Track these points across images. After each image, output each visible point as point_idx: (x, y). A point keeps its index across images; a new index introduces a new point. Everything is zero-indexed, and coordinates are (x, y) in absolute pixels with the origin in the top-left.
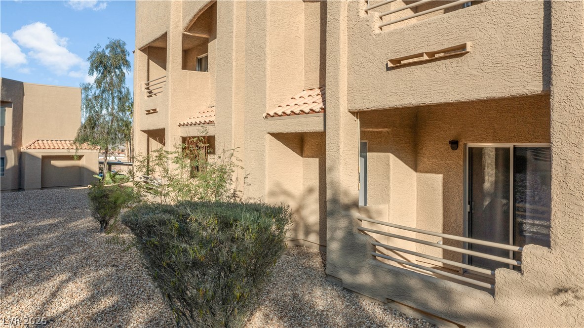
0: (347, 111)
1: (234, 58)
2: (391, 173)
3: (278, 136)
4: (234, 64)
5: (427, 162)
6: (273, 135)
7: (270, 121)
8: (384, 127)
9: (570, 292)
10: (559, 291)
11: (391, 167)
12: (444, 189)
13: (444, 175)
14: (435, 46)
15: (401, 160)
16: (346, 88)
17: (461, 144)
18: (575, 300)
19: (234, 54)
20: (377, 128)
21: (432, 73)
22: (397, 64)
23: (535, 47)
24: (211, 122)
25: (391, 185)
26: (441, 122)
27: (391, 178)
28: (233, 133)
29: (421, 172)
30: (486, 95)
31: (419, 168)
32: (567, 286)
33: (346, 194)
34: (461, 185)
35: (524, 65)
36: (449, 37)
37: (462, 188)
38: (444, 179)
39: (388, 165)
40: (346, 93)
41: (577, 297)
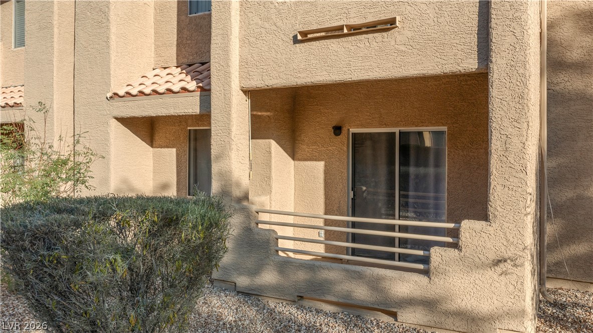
0: (238, 89)
1: (55, 23)
2: (273, 161)
3: (124, 121)
4: (56, 30)
5: (307, 150)
6: (117, 119)
7: (117, 103)
8: (267, 111)
9: (509, 261)
10: (498, 262)
11: (273, 155)
12: (325, 177)
13: (326, 162)
14: (356, 19)
15: (281, 147)
16: (238, 62)
17: (344, 131)
18: (514, 268)
19: (56, 17)
20: (261, 112)
21: (352, 48)
23: (469, 25)
24: (17, 105)
25: (273, 175)
26: (322, 107)
27: (273, 167)
28: (55, 119)
29: (299, 160)
30: (416, 72)
31: (297, 156)
32: (506, 256)
33: (238, 185)
34: (345, 171)
35: (458, 42)
36: (373, 11)
37: (346, 175)
38: (326, 166)
39: (270, 153)
40: (238, 68)
41: (515, 265)
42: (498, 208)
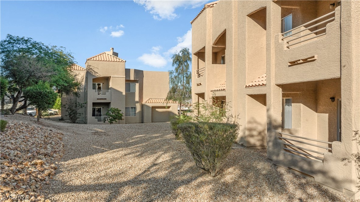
0: (274, 85)
1: (233, 59)
2: (302, 113)
3: (251, 96)
4: (233, 61)
5: (322, 108)
6: (249, 95)
7: (248, 89)
8: (298, 91)
9: (347, 160)
10: (344, 159)
11: (302, 111)
12: (329, 121)
13: (329, 114)
14: (305, 56)
15: (308, 107)
16: (274, 74)
17: (336, 99)
18: (348, 163)
19: (233, 57)
20: (293, 92)
21: (304, 68)
22: (293, 63)
23: (338, 58)
24: (224, 90)
25: (302, 119)
27: (302, 116)
28: (233, 95)
29: (319, 113)
30: (322, 78)
31: (318, 111)
32: (346, 157)
34: (336, 119)
35: (334, 65)
36: (310, 53)
37: (336, 121)
38: (329, 116)
39: (300, 109)
40: (274, 76)
41: (349, 162)
42: (344, 137)
